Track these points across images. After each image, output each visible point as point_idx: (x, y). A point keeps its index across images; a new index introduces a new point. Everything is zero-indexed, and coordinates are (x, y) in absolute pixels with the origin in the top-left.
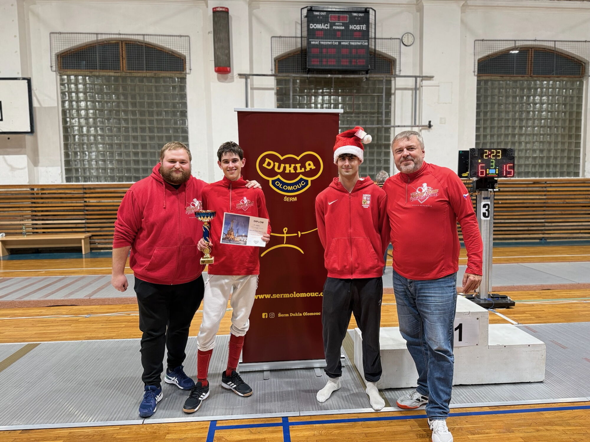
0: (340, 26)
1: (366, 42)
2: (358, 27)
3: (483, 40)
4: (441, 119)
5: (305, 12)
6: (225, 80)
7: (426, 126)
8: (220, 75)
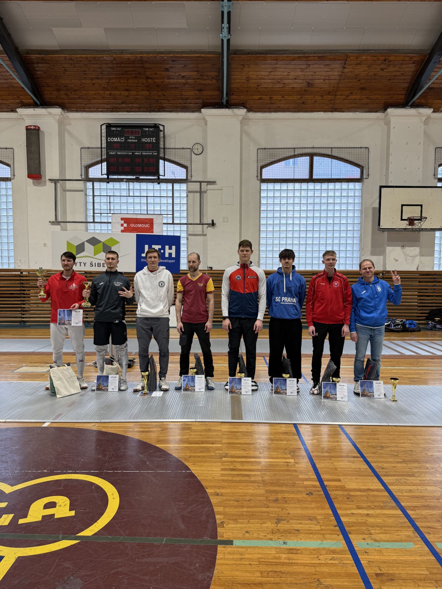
0: (134, 139)
1: (156, 152)
2: (148, 140)
3: (265, 149)
4: (224, 218)
5: (104, 127)
6: (38, 184)
7: (210, 224)
8: (35, 181)
